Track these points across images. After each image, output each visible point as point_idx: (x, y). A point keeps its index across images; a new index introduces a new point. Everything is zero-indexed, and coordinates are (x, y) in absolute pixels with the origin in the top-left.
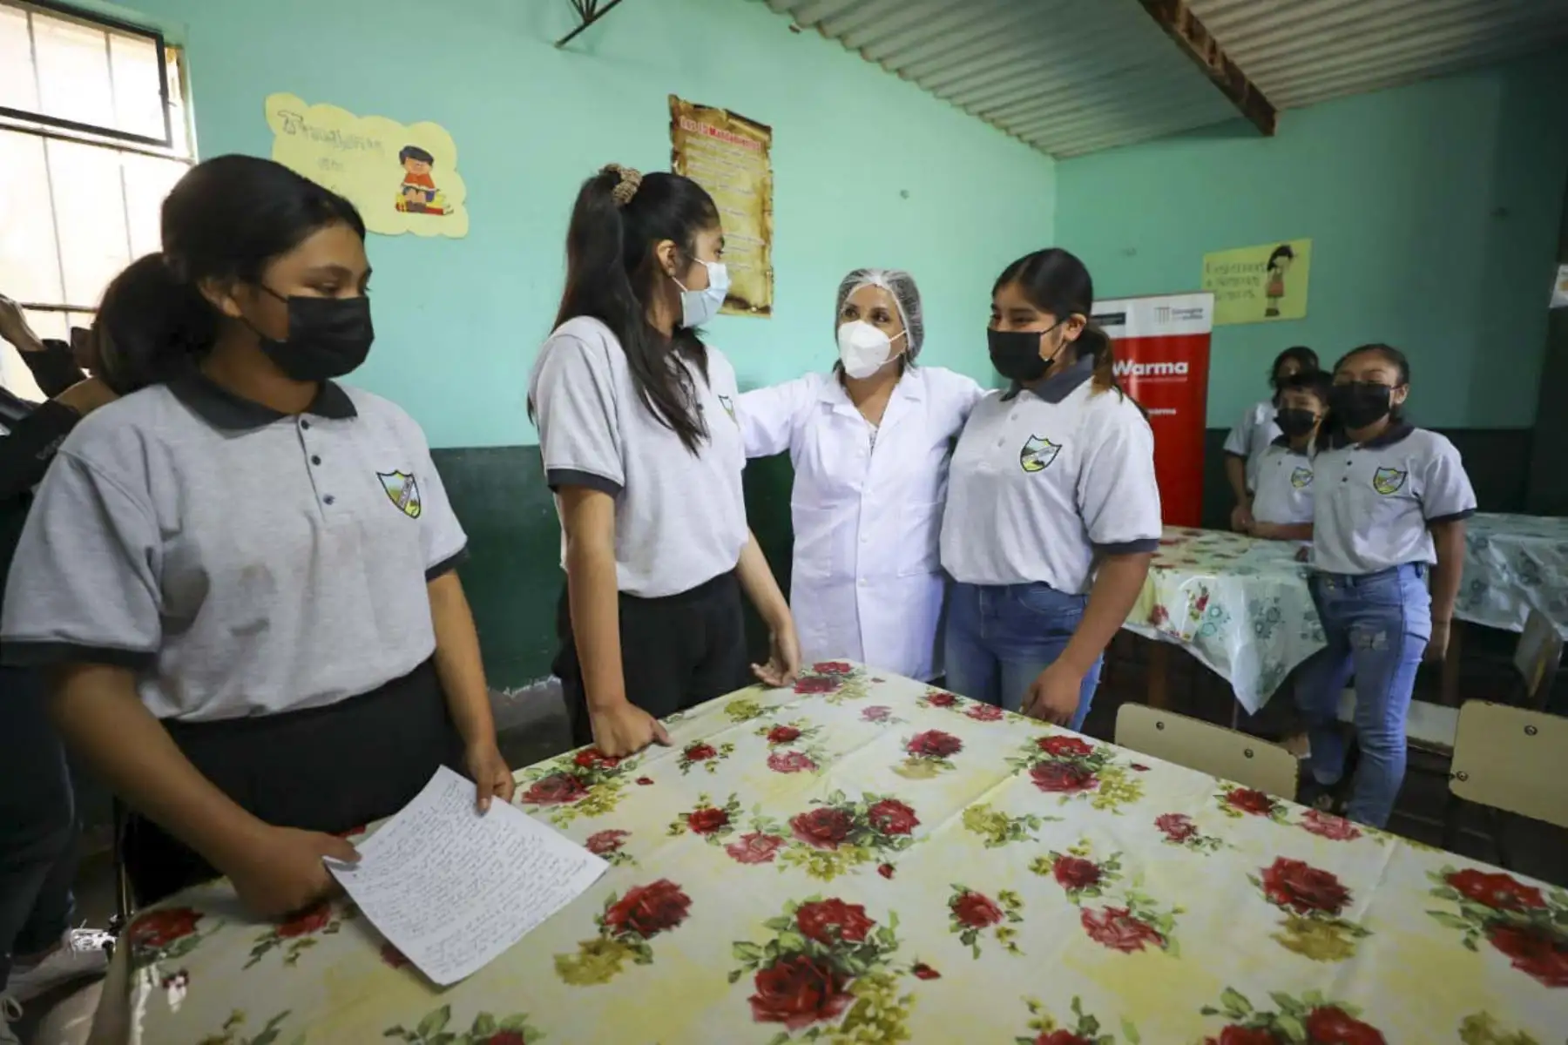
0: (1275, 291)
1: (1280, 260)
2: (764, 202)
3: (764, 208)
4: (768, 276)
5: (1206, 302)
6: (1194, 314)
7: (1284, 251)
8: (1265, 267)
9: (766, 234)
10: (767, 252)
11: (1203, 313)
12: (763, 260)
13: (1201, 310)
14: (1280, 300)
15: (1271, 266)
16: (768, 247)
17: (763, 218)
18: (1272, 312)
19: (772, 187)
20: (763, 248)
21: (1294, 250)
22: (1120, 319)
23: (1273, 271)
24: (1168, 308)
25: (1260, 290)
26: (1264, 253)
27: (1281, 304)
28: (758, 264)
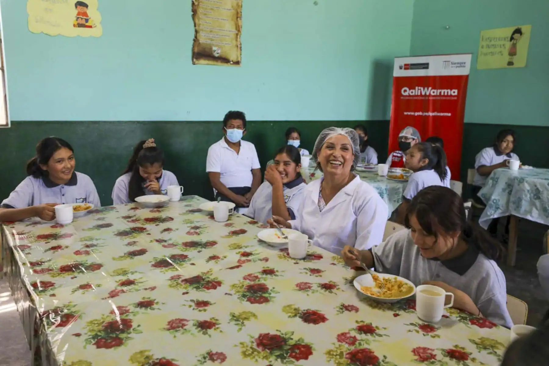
0: (513, 53)
1: (517, 36)
2: (237, 13)
3: (238, 16)
4: (239, 47)
5: (467, 59)
6: (461, 65)
7: (518, 31)
8: (509, 39)
9: (238, 29)
10: (239, 37)
11: (466, 65)
12: (236, 40)
13: (465, 63)
14: (515, 57)
15: (512, 38)
16: (239, 33)
17: (237, 20)
18: (510, 63)
19: (242, 6)
20: (237, 34)
21: (523, 31)
22: (426, 66)
23: (513, 41)
24: (449, 61)
25: (506, 52)
26: (509, 31)
27: (515, 59)
28: (234, 42)
